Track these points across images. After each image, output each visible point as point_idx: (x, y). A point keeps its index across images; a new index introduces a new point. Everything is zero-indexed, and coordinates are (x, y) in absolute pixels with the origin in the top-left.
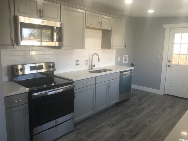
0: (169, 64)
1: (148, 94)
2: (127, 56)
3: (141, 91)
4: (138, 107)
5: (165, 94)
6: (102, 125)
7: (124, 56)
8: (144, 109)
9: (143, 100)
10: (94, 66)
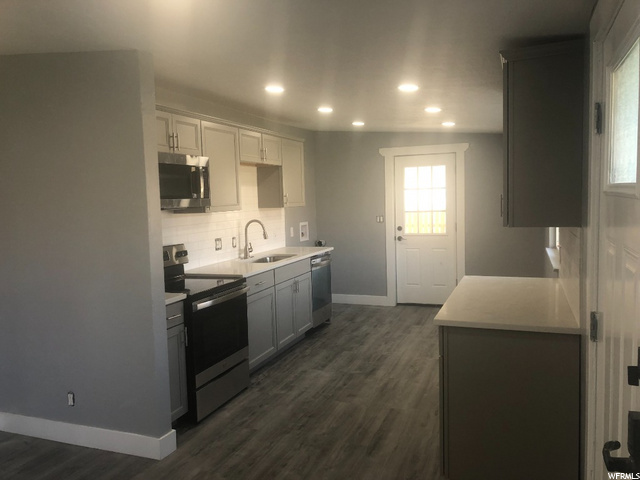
0: (399, 234)
1: (362, 308)
2: (306, 223)
3: (347, 306)
4: (355, 334)
5: (398, 304)
6: (300, 370)
7: (301, 224)
8: (367, 334)
9: (359, 320)
10: (251, 250)
